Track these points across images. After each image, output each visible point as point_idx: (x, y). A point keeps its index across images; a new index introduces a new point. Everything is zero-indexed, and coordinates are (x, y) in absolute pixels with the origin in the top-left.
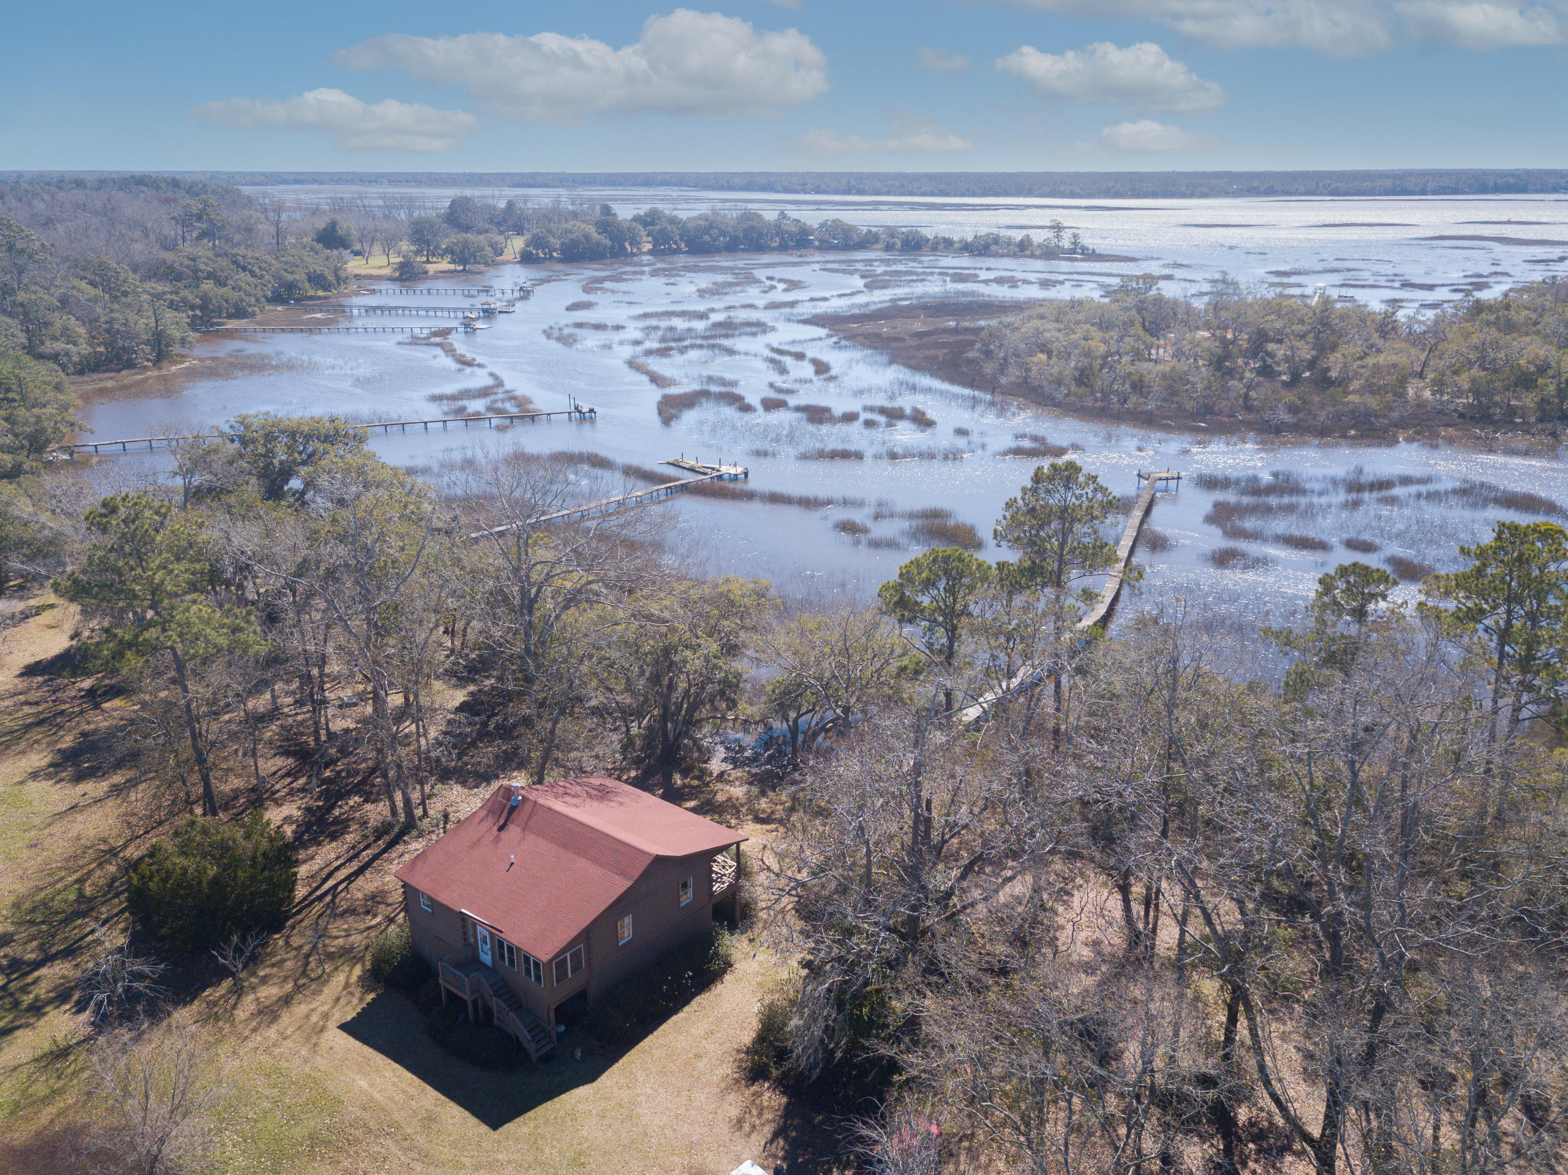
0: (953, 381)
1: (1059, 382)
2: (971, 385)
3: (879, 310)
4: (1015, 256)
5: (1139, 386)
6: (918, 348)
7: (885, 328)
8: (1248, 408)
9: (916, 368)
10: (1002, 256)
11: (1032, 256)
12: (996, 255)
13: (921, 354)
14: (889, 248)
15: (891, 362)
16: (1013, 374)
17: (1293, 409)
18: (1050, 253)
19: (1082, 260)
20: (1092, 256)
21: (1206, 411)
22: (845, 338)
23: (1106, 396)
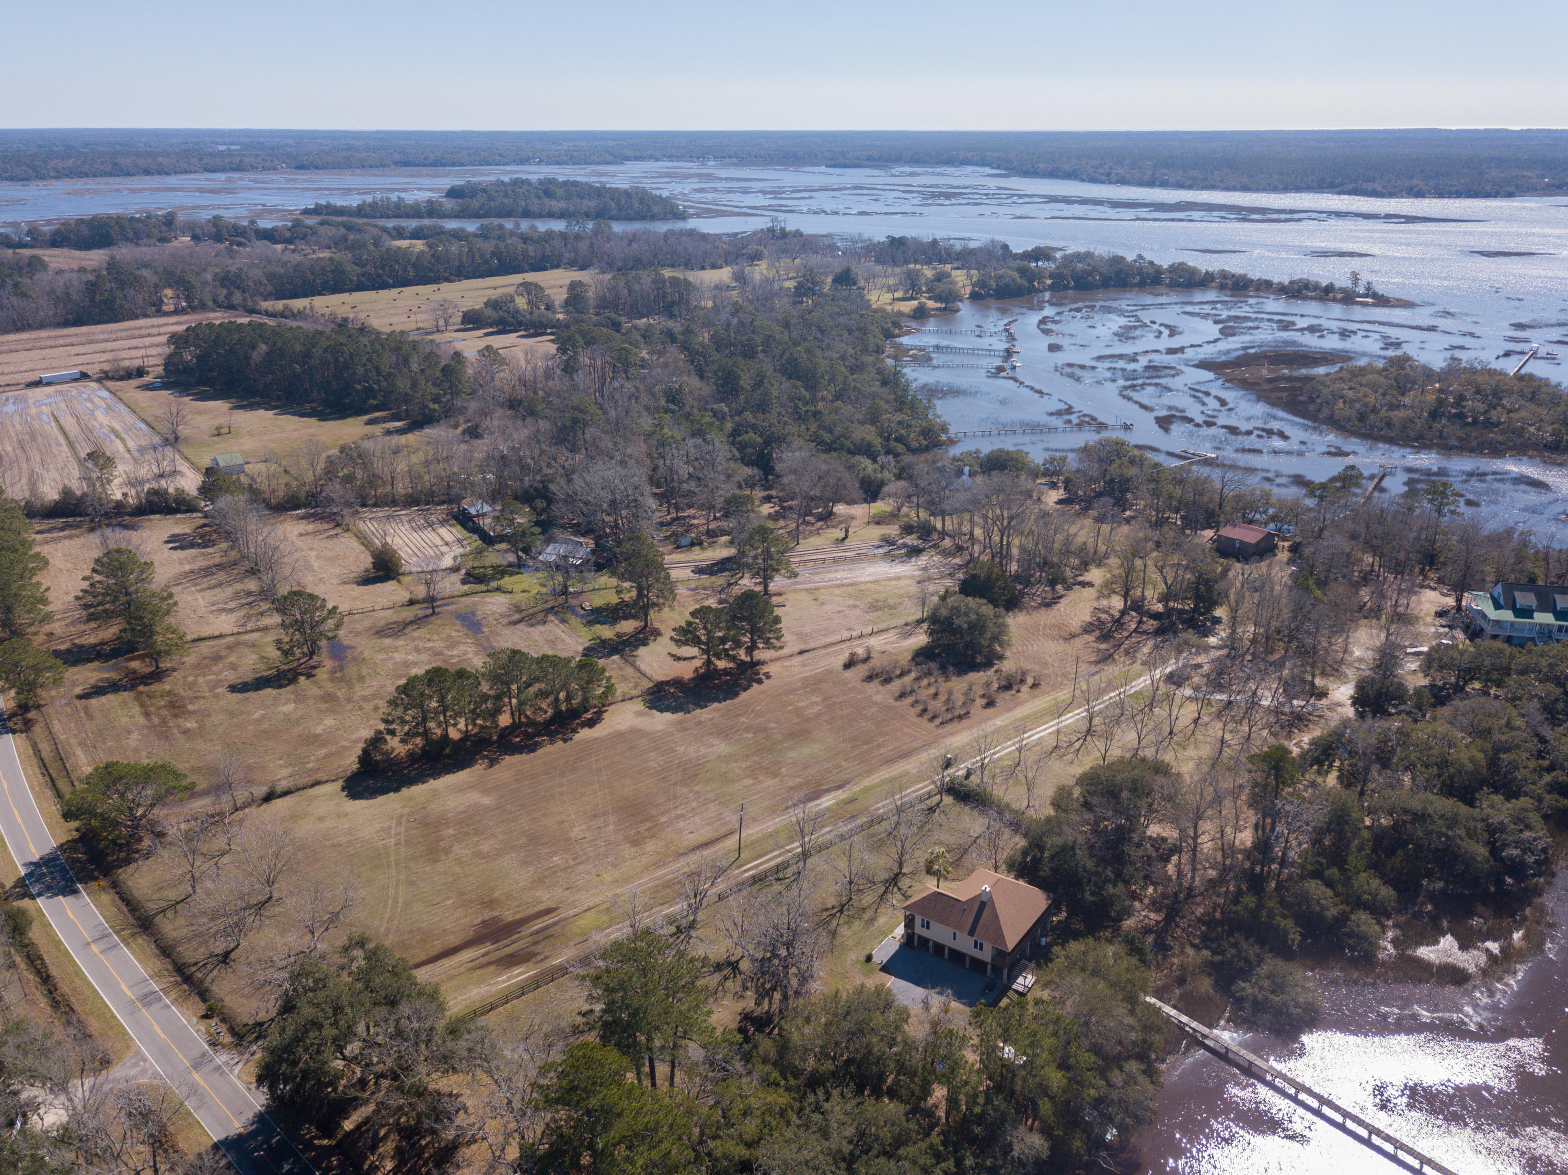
0: (1294, 414)
1: (1349, 420)
2: (1303, 417)
3: (1238, 358)
4: (1320, 299)
5: (1389, 424)
6: (1271, 391)
7: (1245, 373)
8: (1441, 437)
9: (1273, 404)
10: (1311, 298)
11: (1334, 300)
12: (1305, 298)
13: (1274, 395)
14: (1222, 287)
15: (1258, 400)
16: (1325, 413)
17: (1460, 439)
18: (1348, 298)
19: (1374, 305)
20: (1382, 301)
21: (1420, 437)
22: (1227, 381)
23: (1372, 428)
